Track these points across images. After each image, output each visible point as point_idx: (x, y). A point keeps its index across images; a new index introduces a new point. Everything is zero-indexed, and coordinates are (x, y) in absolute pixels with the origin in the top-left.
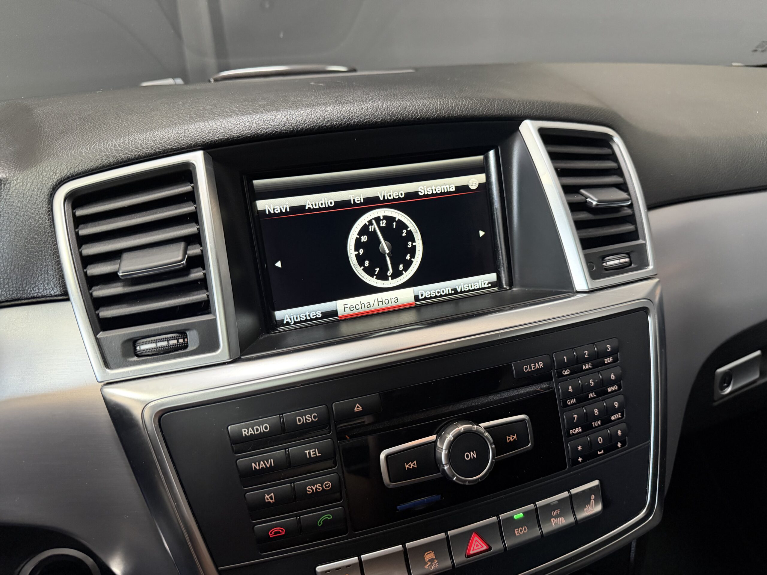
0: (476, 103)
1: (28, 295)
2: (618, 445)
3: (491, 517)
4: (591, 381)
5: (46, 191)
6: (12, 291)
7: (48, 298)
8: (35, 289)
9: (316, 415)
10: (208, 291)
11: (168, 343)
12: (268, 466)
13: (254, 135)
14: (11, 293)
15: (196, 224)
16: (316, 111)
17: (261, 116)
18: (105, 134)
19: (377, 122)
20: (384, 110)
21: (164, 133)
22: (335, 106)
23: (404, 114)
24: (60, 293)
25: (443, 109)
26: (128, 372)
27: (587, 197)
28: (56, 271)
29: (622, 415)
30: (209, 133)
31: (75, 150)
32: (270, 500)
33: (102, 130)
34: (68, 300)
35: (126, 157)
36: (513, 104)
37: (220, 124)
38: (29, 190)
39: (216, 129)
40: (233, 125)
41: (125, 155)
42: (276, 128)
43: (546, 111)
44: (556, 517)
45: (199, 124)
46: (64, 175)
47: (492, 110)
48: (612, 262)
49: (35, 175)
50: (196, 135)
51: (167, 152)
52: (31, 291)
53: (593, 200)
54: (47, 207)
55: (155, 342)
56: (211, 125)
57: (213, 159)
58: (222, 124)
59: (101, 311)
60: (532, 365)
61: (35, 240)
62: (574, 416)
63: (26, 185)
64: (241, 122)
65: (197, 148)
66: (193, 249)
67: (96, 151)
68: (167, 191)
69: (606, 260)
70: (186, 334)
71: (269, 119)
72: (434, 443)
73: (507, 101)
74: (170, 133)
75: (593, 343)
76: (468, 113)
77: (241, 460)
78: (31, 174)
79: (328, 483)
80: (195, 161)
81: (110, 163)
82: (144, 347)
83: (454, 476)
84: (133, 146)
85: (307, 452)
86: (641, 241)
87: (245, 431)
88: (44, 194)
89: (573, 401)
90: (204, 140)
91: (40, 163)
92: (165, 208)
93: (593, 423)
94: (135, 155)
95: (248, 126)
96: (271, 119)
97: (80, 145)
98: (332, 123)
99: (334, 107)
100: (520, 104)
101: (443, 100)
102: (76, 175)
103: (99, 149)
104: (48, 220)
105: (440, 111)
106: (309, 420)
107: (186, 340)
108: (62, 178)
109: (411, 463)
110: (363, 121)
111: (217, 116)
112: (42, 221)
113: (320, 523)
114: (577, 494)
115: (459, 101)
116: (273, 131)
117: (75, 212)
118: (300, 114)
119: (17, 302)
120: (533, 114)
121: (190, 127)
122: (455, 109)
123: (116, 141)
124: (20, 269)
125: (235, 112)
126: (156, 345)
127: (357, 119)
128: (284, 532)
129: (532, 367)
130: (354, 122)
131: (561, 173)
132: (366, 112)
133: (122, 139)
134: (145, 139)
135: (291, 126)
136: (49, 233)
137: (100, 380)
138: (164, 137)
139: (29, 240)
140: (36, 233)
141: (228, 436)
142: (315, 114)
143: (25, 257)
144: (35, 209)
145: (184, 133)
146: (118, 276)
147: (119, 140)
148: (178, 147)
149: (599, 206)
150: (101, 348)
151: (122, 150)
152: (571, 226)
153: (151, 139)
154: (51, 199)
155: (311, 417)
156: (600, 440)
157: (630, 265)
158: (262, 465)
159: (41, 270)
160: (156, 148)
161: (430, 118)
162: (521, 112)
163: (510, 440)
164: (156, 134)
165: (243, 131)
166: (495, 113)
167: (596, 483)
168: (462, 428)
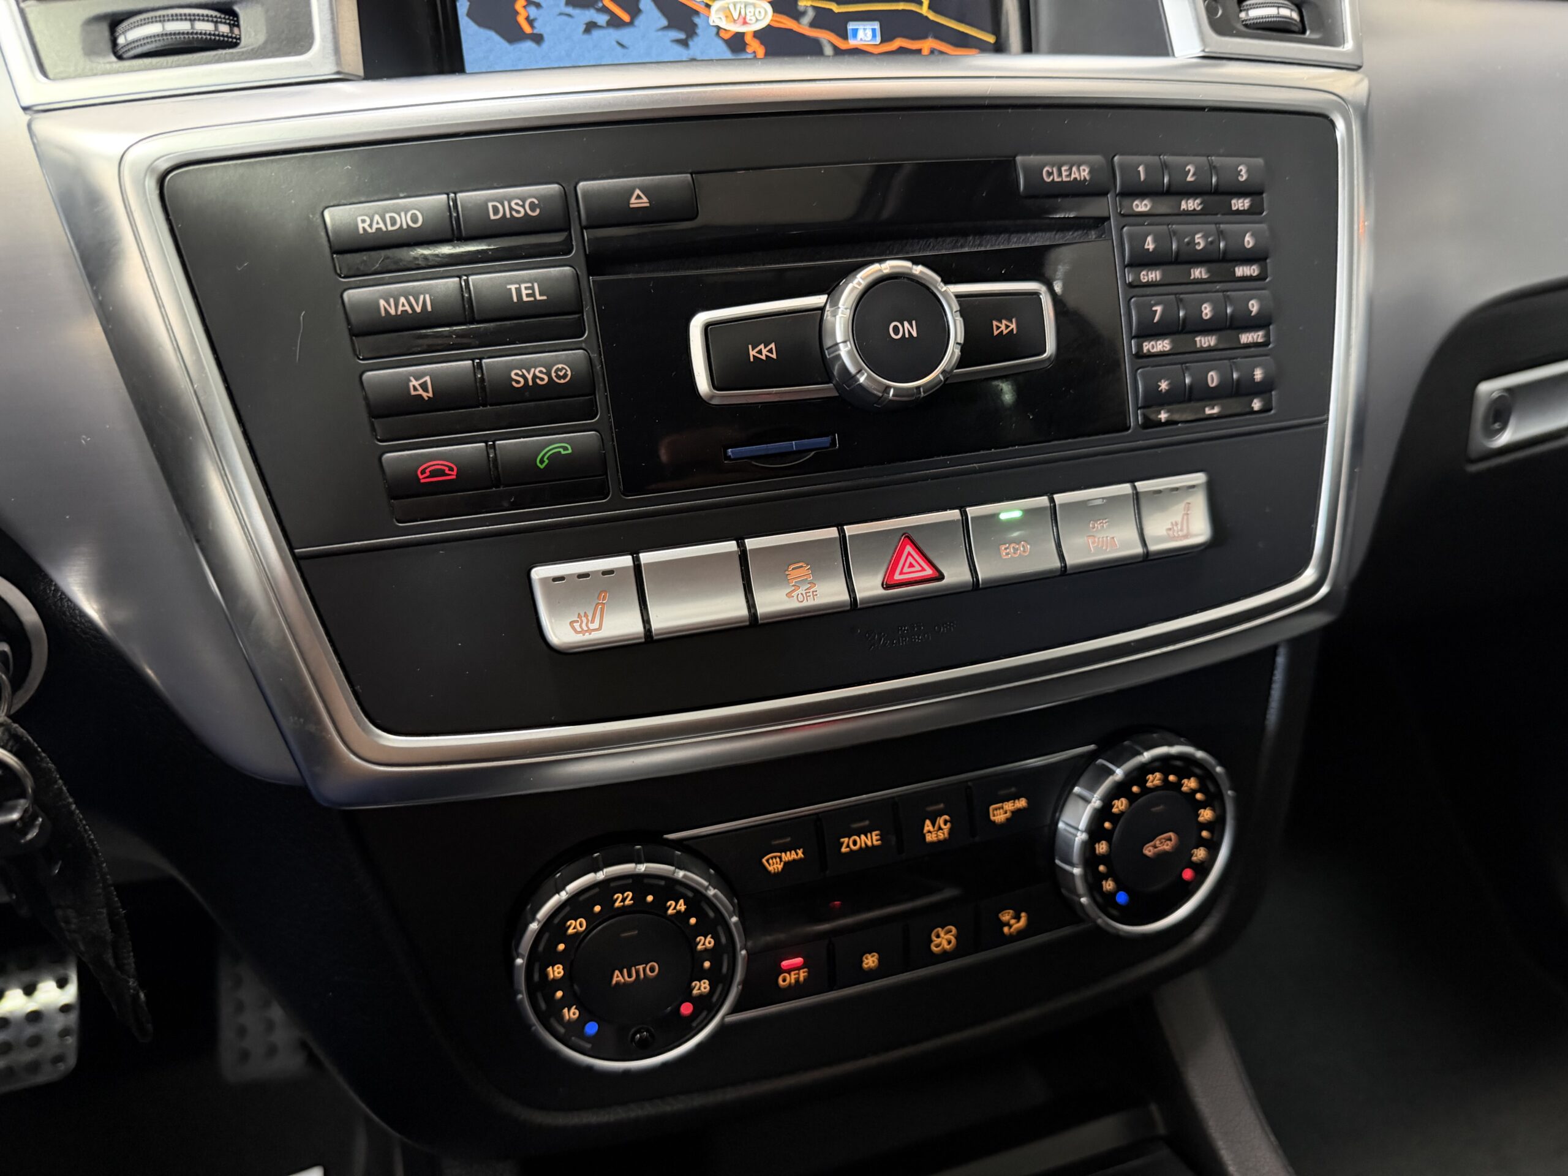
3: (945, 511)
4: (1198, 238)
9: (536, 202)
11: (193, 27)
12: (418, 310)
29: (1268, 339)
32: (421, 392)
48: (1261, 11)
55: (160, 21)
60: (1063, 169)
62: (1154, 309)
69: (1246, 5)
70: (238, 15)
72: (820, 312)
75: (1207, 156)
77: (353, 292)
79: (563, 368)
82: (131, 35)
83: (862, 373)
85: (515, 287)
87: (363, 221)
89: (1155, 276)
106: (518, 212)
107: (236, 28)
109: (762, 347)
113: (542, 461)
114: (1150, 493)
126: (164, 29)
128: (455, 473)
129: (1064, 174)
137: (26, 103)
141: (323, 234)
155: (523, 206)
156: (1213, 379)
158: (403, 305)
163: (1000, 330)
167: (1199, 478)
168: (888, 266)
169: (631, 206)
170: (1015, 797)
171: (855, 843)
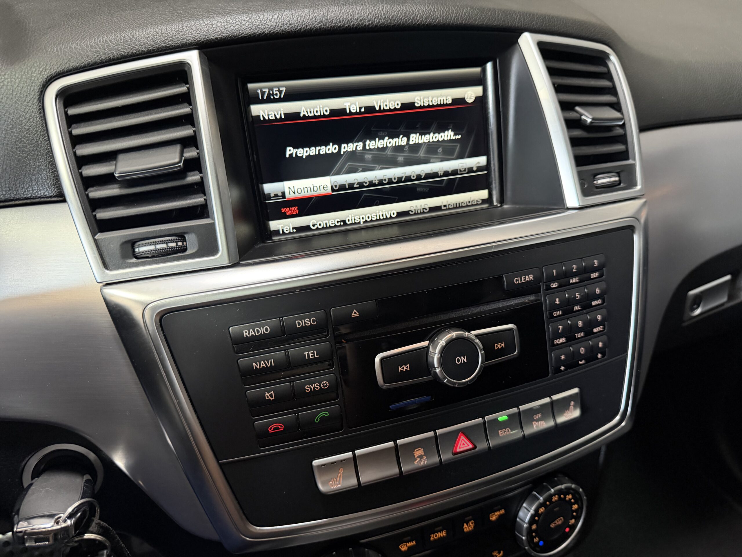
0: (477, 12)
1: (22, 196)
2: (598, 356)
3: (477, 419)
4: (577, 295)
5: (36, 88)
6: (6, 191)
7: (42, 200)
8: (29, 190)
9: (315, 319)
10: (205, 195)
11: (167, 246)
12: (269, 366)
13: (250, 35)
14: (4, 193)
15: (192, 127)
16: (314, 12)
17: (258, 15)
18: (95, 30)
19: (376, 26)
20: (384, 13)
21: (157, 30)
22: (334, 7)
23: (404, 18)
24: (55, 194)
25: (444, 16)
26: (127, 273)
27: (581, 115)
28: (49, 171)
29: (604, 328)
30: (204, 31)
31: (65, 46)
32: (270, 398)
33: (91, 26)
34: (64, 201)
35: (119, 54)
36: (514, 15)
37: (215, 22)
38: (18, 86)
39: (211, 28)
40: (228, 24)
41: (118, 52)
42: (273, 28)
43: (546, 24)
44: (538, 420)
45: (194, 21)
46: (54, 71)
47: (492, 20)
48: (603, 180)
49: (24, 70)
50: (191, 34)
51: (161, 51)
52: (25, 191)
53: (588, 117)
54: (38, 105)
55: (154, 244)
56: (206, 23)
57: (208, 58)
58: (217, 23)
59: (98, 213)
60: (523, 277)
61: (26, 139)
62: (559, 327)
63: (14, 81)
64: (237, 20)
65: (192, 47)
66: (189, 152)
67: (86, 47)
68: (162, 91)
69: (597, 178)
70: (185, 237)
71: (265, 19)
72: (426, 349)
73: (507, 11)
74: (163, 30)
75: (581, 258)
76: (468, 22)
77: (242, 359)
78: (19, 69)
79: (326, 383)
80: (190, 61)
81: (101, 60)
82: (142, 249)
83: (445, 378)
84: (126, 43)
85: (306, 353)
86: (630, 162)
87: (246, 332)
88: (34, 91)
89: (559, 313)
90: (199, 39)
91: (28, 57)
92: (161, 109)
93: (576, 335)
94: (128, 53)
95: (244, 25)
96: (267, 19)
97: (70, 40)
98: (330, 25)
99: (333, 9)
100: (520, 15)
101: (444, 6)
102: (67, 72)
103: (90, 44)
104: (40, 119)
105: (440, 17)
106: (308, 324)
107: (185, 243)
108: (52, 74)
109: (404, 366)
110: (362, 24)
111: (212, 14)
112: (33, 119)
113: (317, 420)
114: (558, 401)
115: (460, 9)
116: (270, 31)
117: (67, 111)
118: (297, 14)
119: (10, 203)
120: (533, 26)
121: (185, 25)
122: (455, 17)
123: (107, 36)
124: (12, 168)
125: (230, 11)
126: (155, 247)
127: (356, 22)
128: (283, 428)
129: (523, 279)
130: (353, 25)
131: (558, 89)
132: (365, 15)
133: (113, 35)
134: (137, 35)
135: (289, 26)
136: (40, 132)
137: (99, 281)
138: (158, 35)
139: (21, 139)
140: (27, 131)
141: (229, 337)
142: (313, 16)
143: (17, 157)
144: (26, 106)
145: (179, 30)
146: (114, 176)
147: (110, 36)
148: (172, 46)
149: (594, 124)
150: (100, 250)
151: (114, 47)
152: (566, 142)
153: (144, 36)
154: (42, 96)
155: (310, 321)
156: (582, 350)
157: (619, 184)
158: (263, 364)
159: (34, 170)
160: (149, 46)
161: (430, 24)
162: (521, 24)
163: (498, 347)
164: (149, 30)
165: (239, 30)
166: (496, 23)
167: (576, 390)
168: (454, 334)
169: (352, 317)
170: (499, 510)
171: (436, 536)
